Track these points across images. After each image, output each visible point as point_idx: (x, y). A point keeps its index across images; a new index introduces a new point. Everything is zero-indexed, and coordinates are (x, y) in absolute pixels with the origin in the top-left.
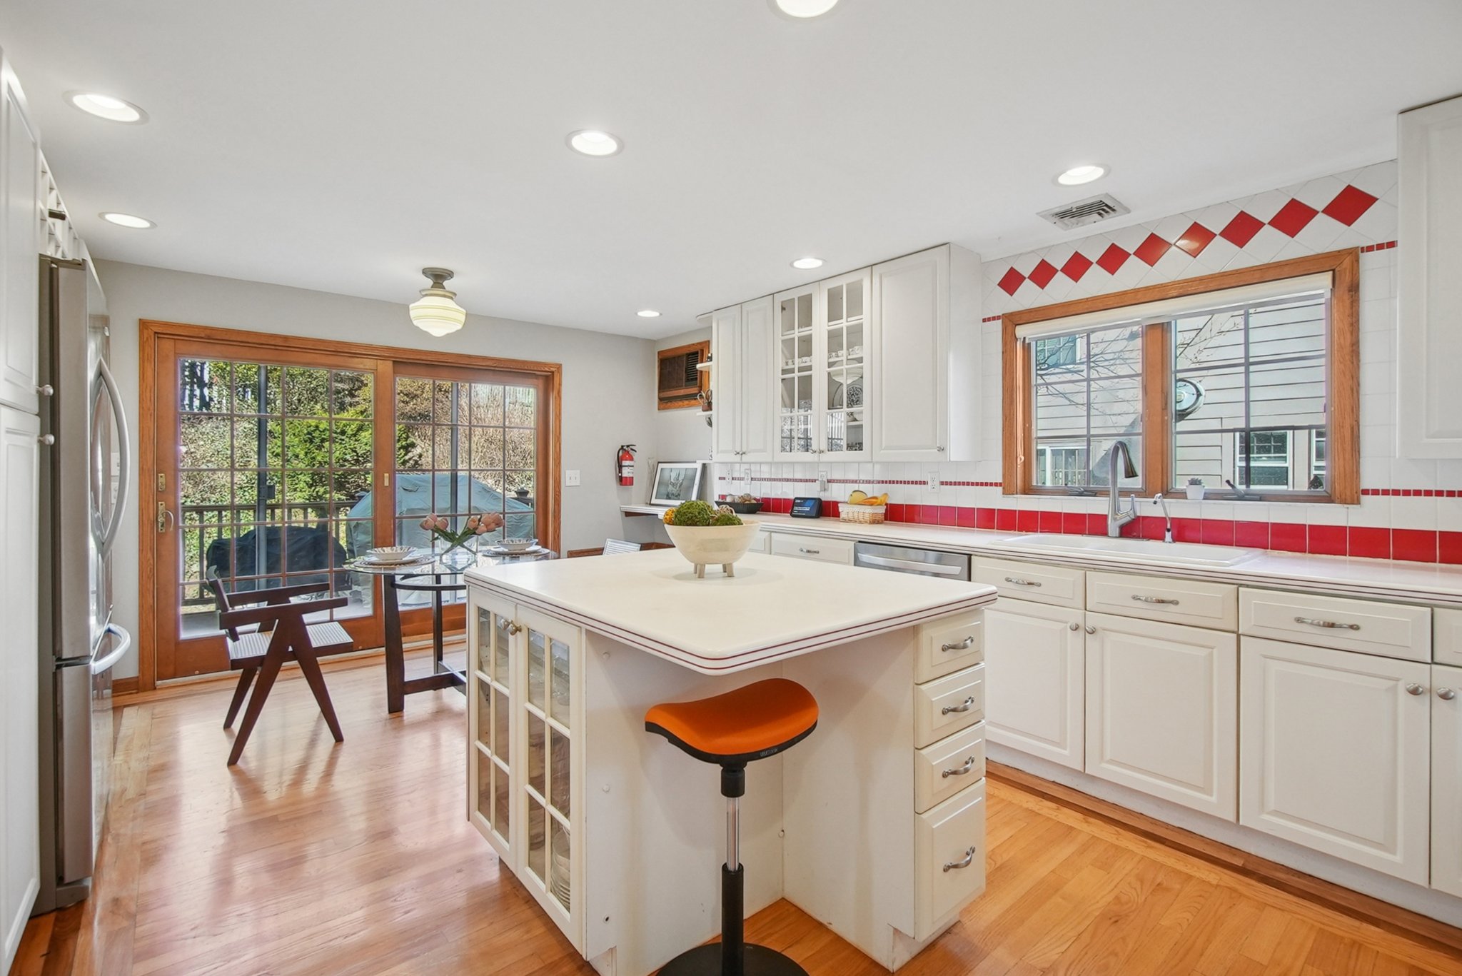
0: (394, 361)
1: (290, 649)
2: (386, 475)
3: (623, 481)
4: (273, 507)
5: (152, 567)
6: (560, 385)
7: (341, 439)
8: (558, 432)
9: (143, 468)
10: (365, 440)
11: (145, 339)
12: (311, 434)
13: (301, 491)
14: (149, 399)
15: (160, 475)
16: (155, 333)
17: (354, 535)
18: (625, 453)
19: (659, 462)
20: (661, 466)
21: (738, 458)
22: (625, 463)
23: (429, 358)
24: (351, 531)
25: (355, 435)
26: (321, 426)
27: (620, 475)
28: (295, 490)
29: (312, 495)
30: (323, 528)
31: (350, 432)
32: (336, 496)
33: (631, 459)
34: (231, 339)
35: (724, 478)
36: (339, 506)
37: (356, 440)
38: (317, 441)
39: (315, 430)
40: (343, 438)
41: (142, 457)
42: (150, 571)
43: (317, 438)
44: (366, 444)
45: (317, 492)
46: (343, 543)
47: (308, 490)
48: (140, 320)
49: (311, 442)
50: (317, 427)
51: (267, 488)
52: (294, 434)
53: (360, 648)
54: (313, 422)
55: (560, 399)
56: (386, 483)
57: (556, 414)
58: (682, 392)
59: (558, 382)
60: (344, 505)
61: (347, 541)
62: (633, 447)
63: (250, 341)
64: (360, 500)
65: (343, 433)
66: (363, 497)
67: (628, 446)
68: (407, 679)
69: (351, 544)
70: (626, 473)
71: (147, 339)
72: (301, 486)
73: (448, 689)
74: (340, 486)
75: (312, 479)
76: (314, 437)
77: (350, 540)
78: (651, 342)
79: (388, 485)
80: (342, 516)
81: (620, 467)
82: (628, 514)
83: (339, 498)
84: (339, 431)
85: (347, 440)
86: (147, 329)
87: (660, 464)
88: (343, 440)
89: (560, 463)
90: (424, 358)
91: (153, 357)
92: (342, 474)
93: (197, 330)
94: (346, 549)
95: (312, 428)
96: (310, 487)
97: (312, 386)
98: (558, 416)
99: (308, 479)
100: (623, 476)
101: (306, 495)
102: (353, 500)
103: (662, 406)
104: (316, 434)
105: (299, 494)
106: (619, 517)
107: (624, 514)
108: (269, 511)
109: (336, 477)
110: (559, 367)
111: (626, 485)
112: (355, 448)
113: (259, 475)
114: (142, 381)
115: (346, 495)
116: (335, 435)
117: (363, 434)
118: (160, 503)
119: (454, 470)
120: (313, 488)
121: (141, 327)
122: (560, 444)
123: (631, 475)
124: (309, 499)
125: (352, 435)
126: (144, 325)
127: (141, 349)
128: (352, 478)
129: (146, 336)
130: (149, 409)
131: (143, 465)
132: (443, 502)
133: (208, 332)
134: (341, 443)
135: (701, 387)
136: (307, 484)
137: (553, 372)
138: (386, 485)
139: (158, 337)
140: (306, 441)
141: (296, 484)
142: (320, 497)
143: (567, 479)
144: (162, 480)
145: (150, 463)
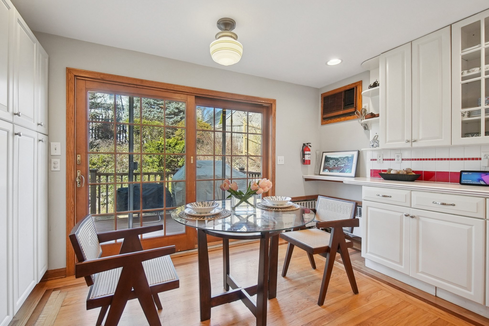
0: (195, 96)
1: (133, 290)
2: (192, 157)
3: (305, 162)
4: (136, 174)
5: (73, 207)
6: (275, 111)
7: (169, 148)
8: (274, 136)
9: (68, 151)
10: (178, 149)
11: (69, 79)
12: (159, 147)
13: (155, 168)
14: (71, 112)
15: (78, 155)
16: (75, 76)
17: (175, 187)
18: (305, 148)
19: (323, 152)
20: (325, 154)
21: (408, 145)
22: (306, 152)
23: (213, 95)
24: (173, 185)
25: (174, 147)
26: (162, 143)
27: (304, 159)
28: (153, 168)
29: (159, 170)
30: (162, 184)
31: (172, 146)
32: (168, 170)
33: (309, 150)
34: (114, 80)
35: (376, 160)
36: (168, 174)
37: (175, 149)
38: (161, 149)
39: (160, 145)
40: (170, 148)
41: (68, 145)
42: (72, 209)
43: (161, 148)
44: (178, 150)
45: (161, 169)
46: (170, 189)
47: (158, 168)
48: (67, 68)
49: (159, 150)
50: (161, 144)
51: (133, 164)
52: (153, 147)
53: (179, 250)
54: (160, 142)
55: (275, 118)
56: (192, 162)
57: (273, 127)
58: (341, 112)
59: (274, 109)
60: (171, 173)
61: (172, 189)
62: (310, 145)
63: (124, 82)
64: (177, 171)
65: (170, 146)
66: (178, 170)
67: (307, 144)
68: (212, 296)
69: (174, 191)
70: (307, 158)
71: (70, 79)
72: (155, 166)
73: (237, 301)
74: (168, 166)
75: (159, 164)
76: (160, 148)
77: (173, 189)
78: (317, 90)
79: (193, 163)
80: (170, 179)
81: (304, 155)
82: (307, 180)
83: (168, 171)
84: (168, 145)
85: (171, 149)
86: (70, 73)
87: (324, 153)
88: (170, 149)
89: (275, 152)
90: (210, 94)
91: (73, 89)
92: (169, 162)
93: (96, 74)
94: (171, 193)
95: (159, 144)
96: (158, 167)
97: (159, 130)
98: (274, 127)
99: (158, 164)
100: (305, 159)
101: (157, 170)
102: (174, 172)
103: (324, 123)
104: (160, 146)
105: (155, 169)
106: (302, 181)
107: (304, 180)
108: (134, 176)
109: (168, 163)
110: (274, 101)
111: (307, 164)
112: (174, 152)
113: (129, 156)
114: (68, 102)
115: (171, 170)
116: (167, 147)
117: (177, 146)
118: (78, 171)
119: (224, 156)
120: (159, 167)
121: (67, 72)
122: (275, 142)
123: (309, 159)
124: (158, 171)
125: (173, 147)
126: (69, 71)
127: (67, 84)
128: (173, 163)
129: (70, 77)
130: (72, 118)
131: (68, 149)
132: (219, 173)
133: (102, 76)
134: (169, 150)
135: (356, 108)
136: (157, 166)
137: (271, 104)
138: (191, 163)
139: (76, 79)
140: (157, 149)
141: (154, 166)
142: (162, 170)
143: (278, 161)
144: (79, 158)
145: (72, 148)
